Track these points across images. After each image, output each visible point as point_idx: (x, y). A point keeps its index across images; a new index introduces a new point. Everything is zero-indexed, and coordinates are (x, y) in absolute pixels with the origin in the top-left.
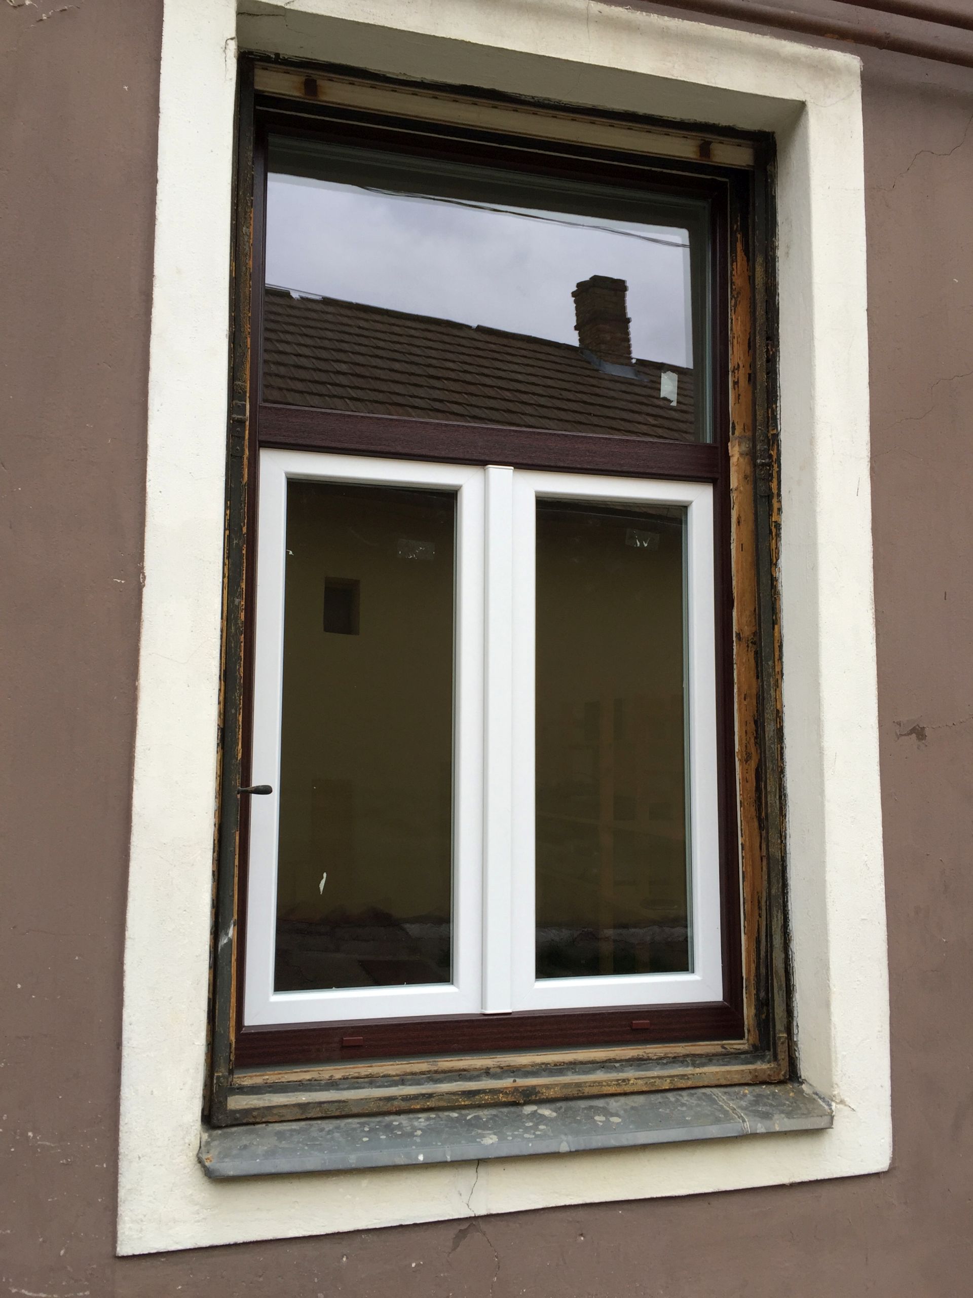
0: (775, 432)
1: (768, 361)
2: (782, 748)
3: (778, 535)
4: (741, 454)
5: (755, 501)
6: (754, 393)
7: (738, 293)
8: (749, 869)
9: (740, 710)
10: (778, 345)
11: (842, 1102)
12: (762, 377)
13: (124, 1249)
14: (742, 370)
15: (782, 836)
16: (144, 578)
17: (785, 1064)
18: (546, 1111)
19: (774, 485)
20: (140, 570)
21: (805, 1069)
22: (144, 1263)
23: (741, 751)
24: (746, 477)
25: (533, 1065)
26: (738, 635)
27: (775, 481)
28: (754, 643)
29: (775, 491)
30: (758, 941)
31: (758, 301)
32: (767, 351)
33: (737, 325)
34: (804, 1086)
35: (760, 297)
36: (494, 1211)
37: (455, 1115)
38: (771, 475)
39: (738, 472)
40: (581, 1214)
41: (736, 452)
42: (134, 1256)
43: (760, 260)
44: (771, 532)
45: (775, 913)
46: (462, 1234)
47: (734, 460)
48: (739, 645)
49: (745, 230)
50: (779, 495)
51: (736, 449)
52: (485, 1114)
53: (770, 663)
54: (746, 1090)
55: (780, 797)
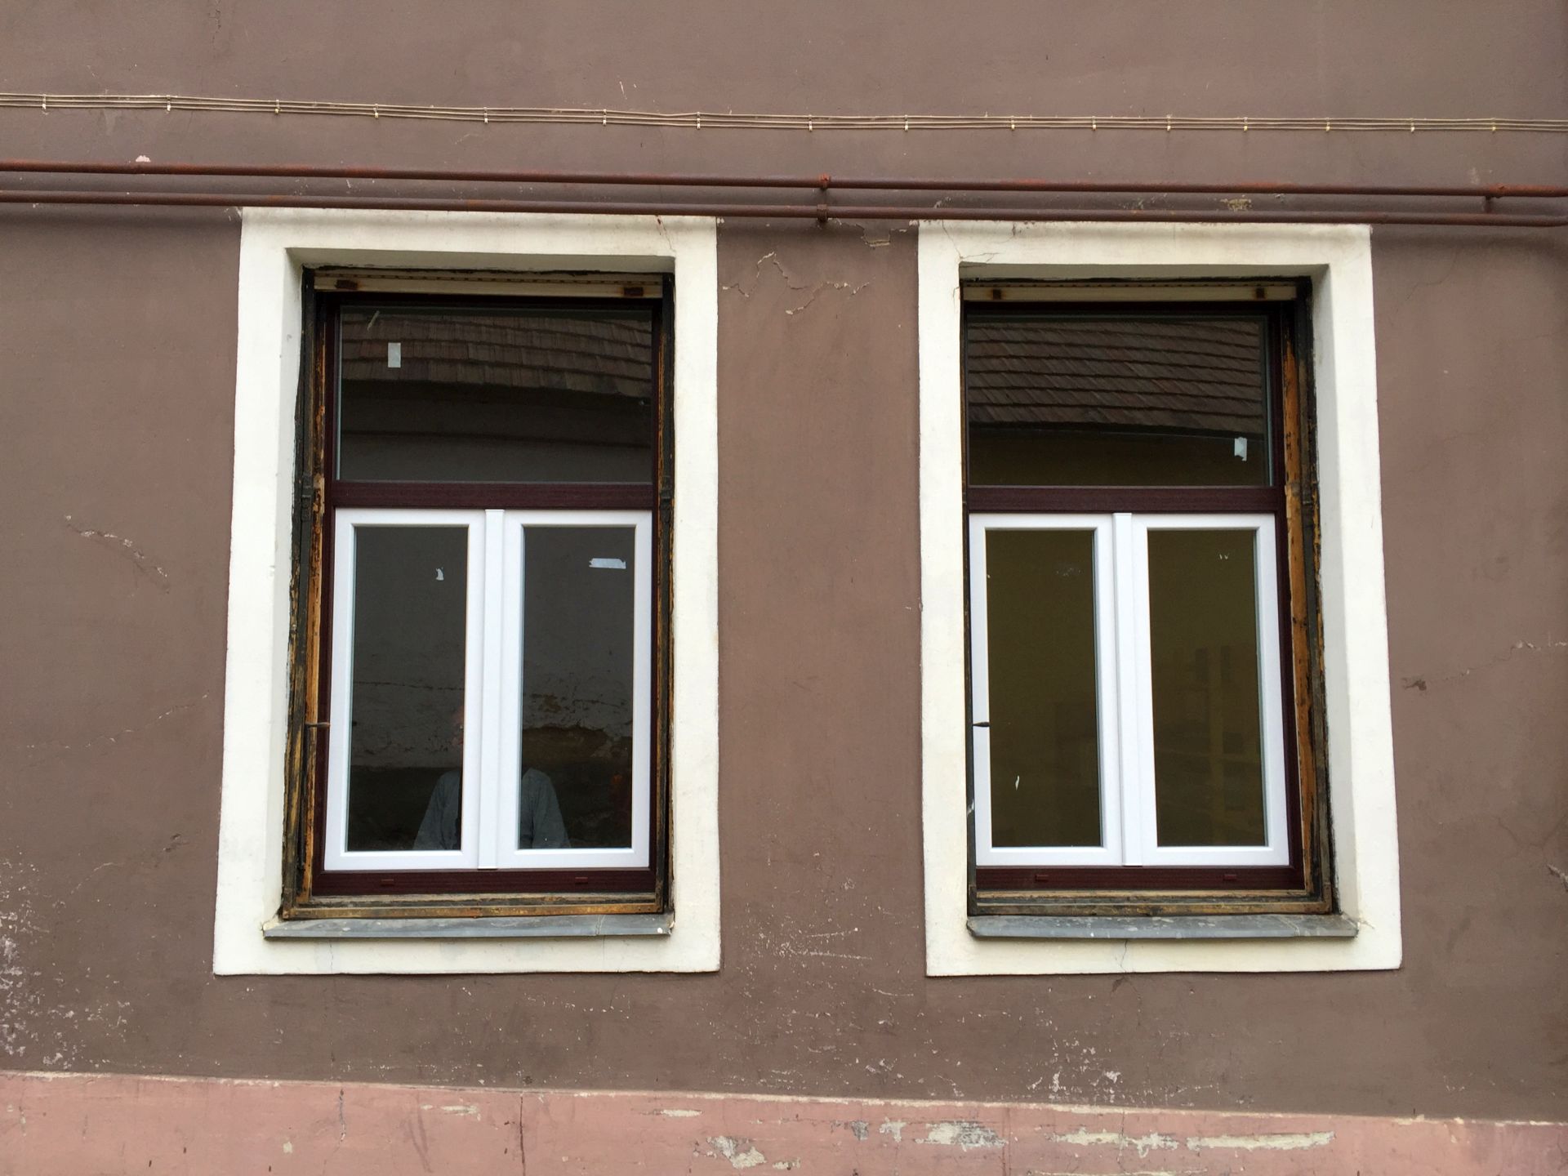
0: (1315, 482)
1: (1309, 433)
2: (1324, 696)
3: (1319, 553)
4: (1293, 495)
5: (1303, 528)
6: (1300, 456)
7: (1289, 383)
8: (1305, 777)
9: (1297, 672)
10: (1316, 422)
11: (1365, 923)
12: (1305, 444)
13: (931, 972)
14: (1292, 437)
15: (1326, 755)
16: (922, 606)
17: (1329, 901)
18: (1167, 920)
19: (1315, 519)
20: (920, 601)
21: (1343, 905)
22: (941, 982)
23: (1297, 698)
24: (1297, 510)
25: (1158, 897)
26: (1294, 619)
27: (1316, 516)
28: (1305, 624)
29: (1316, 522)
30: (1312, 825)
31: (1302, 393)
32: (1309, 427)
33: (1288, 406)
34: (1343, 916)
35: (1303, 389)
36: (1137, 971)
37: (1110, 918)
38: (1313, 512)
39: (1291, 507)
40: (1191, 978)
41: (1289, 493)
42: (936, 977)
43: (1302, 363)
44: (1314, 550)
45: (1321, 805)
46: (1118, 983)
47: (1289, 498)
48: (1294, 626)
49: (1292, 338)
50: (1319, 525)
51: (1290, 491)
52: (1128, 919)
53: (1315, 639)
54: (1302, 916)
55: (1324, 729)
